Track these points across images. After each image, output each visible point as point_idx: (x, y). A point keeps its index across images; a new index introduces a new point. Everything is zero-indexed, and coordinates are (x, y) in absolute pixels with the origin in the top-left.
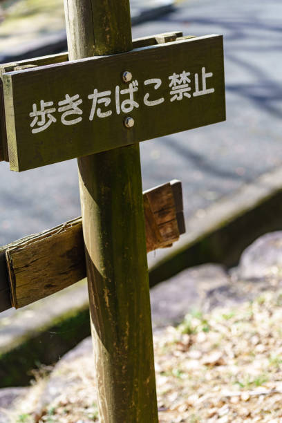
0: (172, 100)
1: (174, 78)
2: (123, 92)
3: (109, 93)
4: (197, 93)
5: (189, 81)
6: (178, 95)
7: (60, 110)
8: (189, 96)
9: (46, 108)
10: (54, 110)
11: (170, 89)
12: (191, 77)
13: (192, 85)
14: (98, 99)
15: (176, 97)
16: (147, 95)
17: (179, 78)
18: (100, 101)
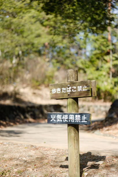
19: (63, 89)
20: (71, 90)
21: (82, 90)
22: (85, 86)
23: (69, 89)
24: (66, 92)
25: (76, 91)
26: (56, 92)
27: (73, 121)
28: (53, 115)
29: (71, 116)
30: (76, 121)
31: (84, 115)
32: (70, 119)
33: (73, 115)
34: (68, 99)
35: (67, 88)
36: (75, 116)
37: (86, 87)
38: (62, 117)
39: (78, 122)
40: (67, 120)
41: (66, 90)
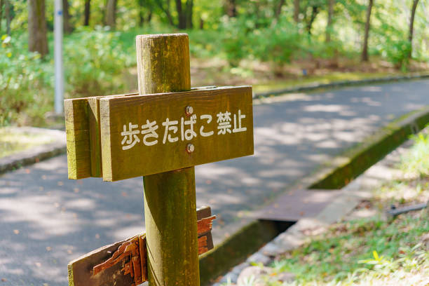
0: (219, 133)
1: (220, 115)
2: (187, 123)
3: (176, 122)
4: (235, 130)
5: (230, 120)
6: (223, 130)
7: (143, 132)
8: (230, 132)
9: (133, 130)
10: (138, 132)
11: (218, 125)
12: (232, 117)
13: (232, 123)
14: (170, 126)
15: (221, 131)
16: (202, 128)
17: (224, 117)
18: (171, 129)
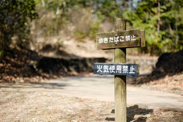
19: (110, 38)
20: (119, 39)
21: (130, 40)
22: (133, 36)
23: (117, 39)
24: (113, 42)
25: (124, 41)
26: (103, 41)
27: (121, 72)
28: (100, 66)
29: (118, 67)
30: (123, 72)
31: (132, 66)
32: (117, 70)
33: (121, 66)
34: (116, 49)
35: (115, 37)
36: (122, 67)
37: (135, 37)
38: (109, 68)
39: (125, 73)
40: (114, 70)
41: (114, 39)
